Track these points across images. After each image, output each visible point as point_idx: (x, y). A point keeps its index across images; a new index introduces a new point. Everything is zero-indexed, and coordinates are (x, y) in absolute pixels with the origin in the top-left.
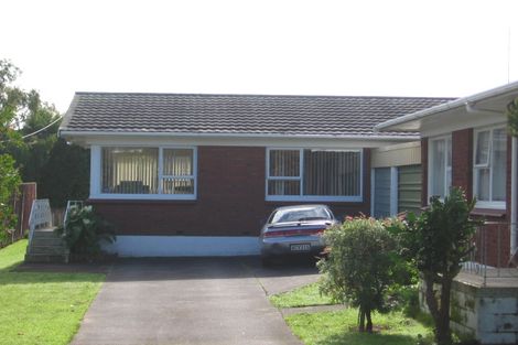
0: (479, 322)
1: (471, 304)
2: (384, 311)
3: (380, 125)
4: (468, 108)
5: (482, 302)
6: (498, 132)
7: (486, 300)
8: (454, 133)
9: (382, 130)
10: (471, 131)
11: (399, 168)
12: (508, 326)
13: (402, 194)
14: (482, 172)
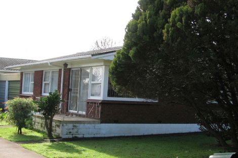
0: (62, 131)
1: (58, 126)
2: (26, 128)
3: (7, 67)
4: (49, 65)
5: (63, 125)
6: (53, 72)
7: (64, 124)
8: (35, 71)
9: (7, 69)
10: (43, 71)
11: (9, 81)
12: (70, 132)
13: (10, 90)
14: (45, 84)
